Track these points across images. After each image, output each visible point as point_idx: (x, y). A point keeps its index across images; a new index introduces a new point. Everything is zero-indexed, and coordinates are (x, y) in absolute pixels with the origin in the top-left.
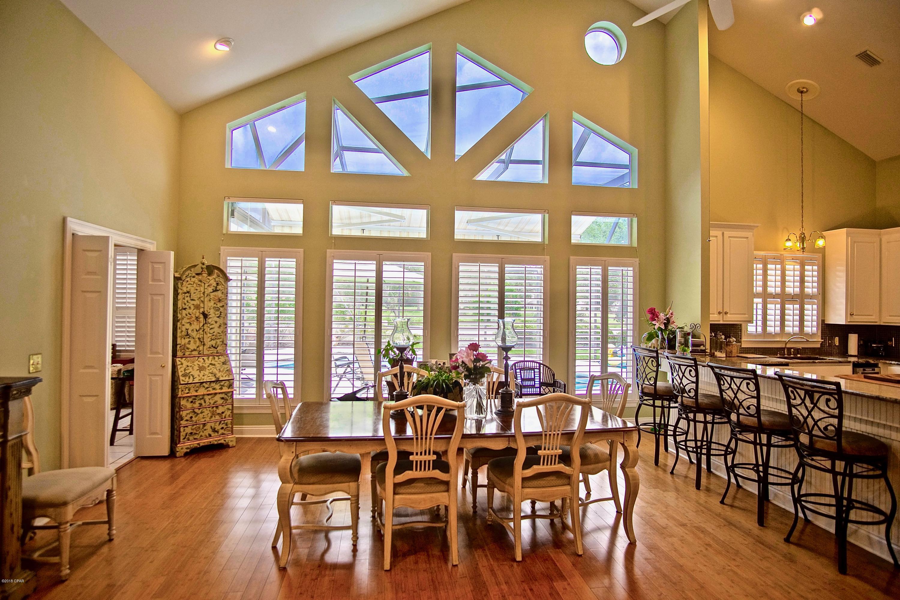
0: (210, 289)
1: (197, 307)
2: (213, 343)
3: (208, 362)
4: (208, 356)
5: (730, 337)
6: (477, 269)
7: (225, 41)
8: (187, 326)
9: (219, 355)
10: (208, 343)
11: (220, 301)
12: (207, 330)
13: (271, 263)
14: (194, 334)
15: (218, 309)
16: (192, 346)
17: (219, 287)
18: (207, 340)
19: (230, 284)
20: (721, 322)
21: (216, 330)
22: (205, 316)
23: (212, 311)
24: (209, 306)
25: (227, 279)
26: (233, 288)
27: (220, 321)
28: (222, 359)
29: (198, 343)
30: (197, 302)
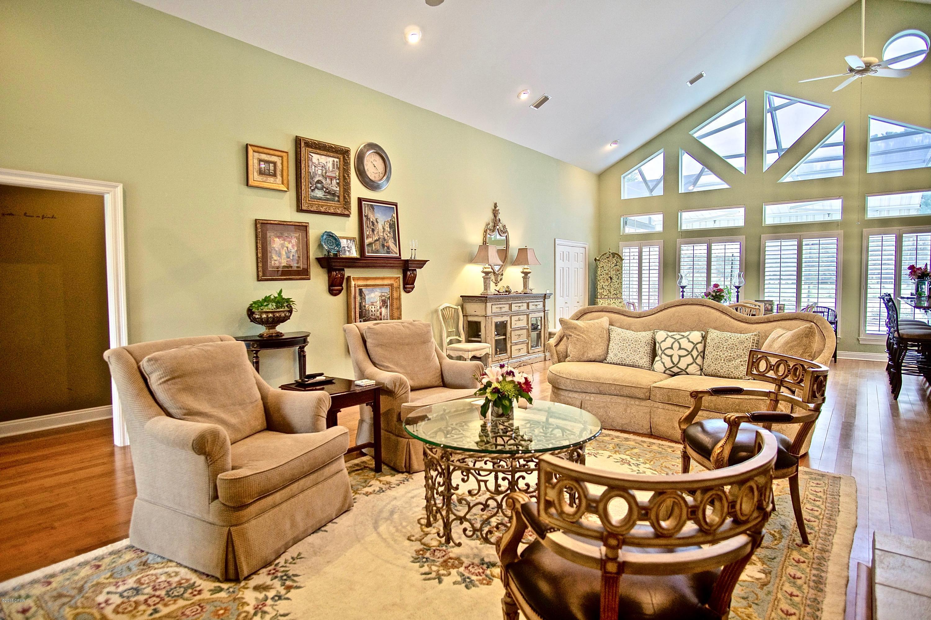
0: (613, 265)
1: (607, 274)
2: (615, 292)
3: (612, 302)
4: (613, 299)
6: (779, 244)
7: (615, 142)
8: (603, 283)
9: (618, 298)
10: (613, 292)
11: (618, 271)
12: (612, 285)
13: (646, 249)
14: (606, 287)
15: (617, 275)
16: (605, 293)
17: (618, 264)
18: (612, 291)
19: (623, 261)
21: (616, 286)
22: (611, 278)
23: (614, 276)
24: (612, 273)
25: (622, 260)
26: (625, 263)
27: (618, 281)
28: (619, 301)
29: (608, 292)
30: (607, 272)
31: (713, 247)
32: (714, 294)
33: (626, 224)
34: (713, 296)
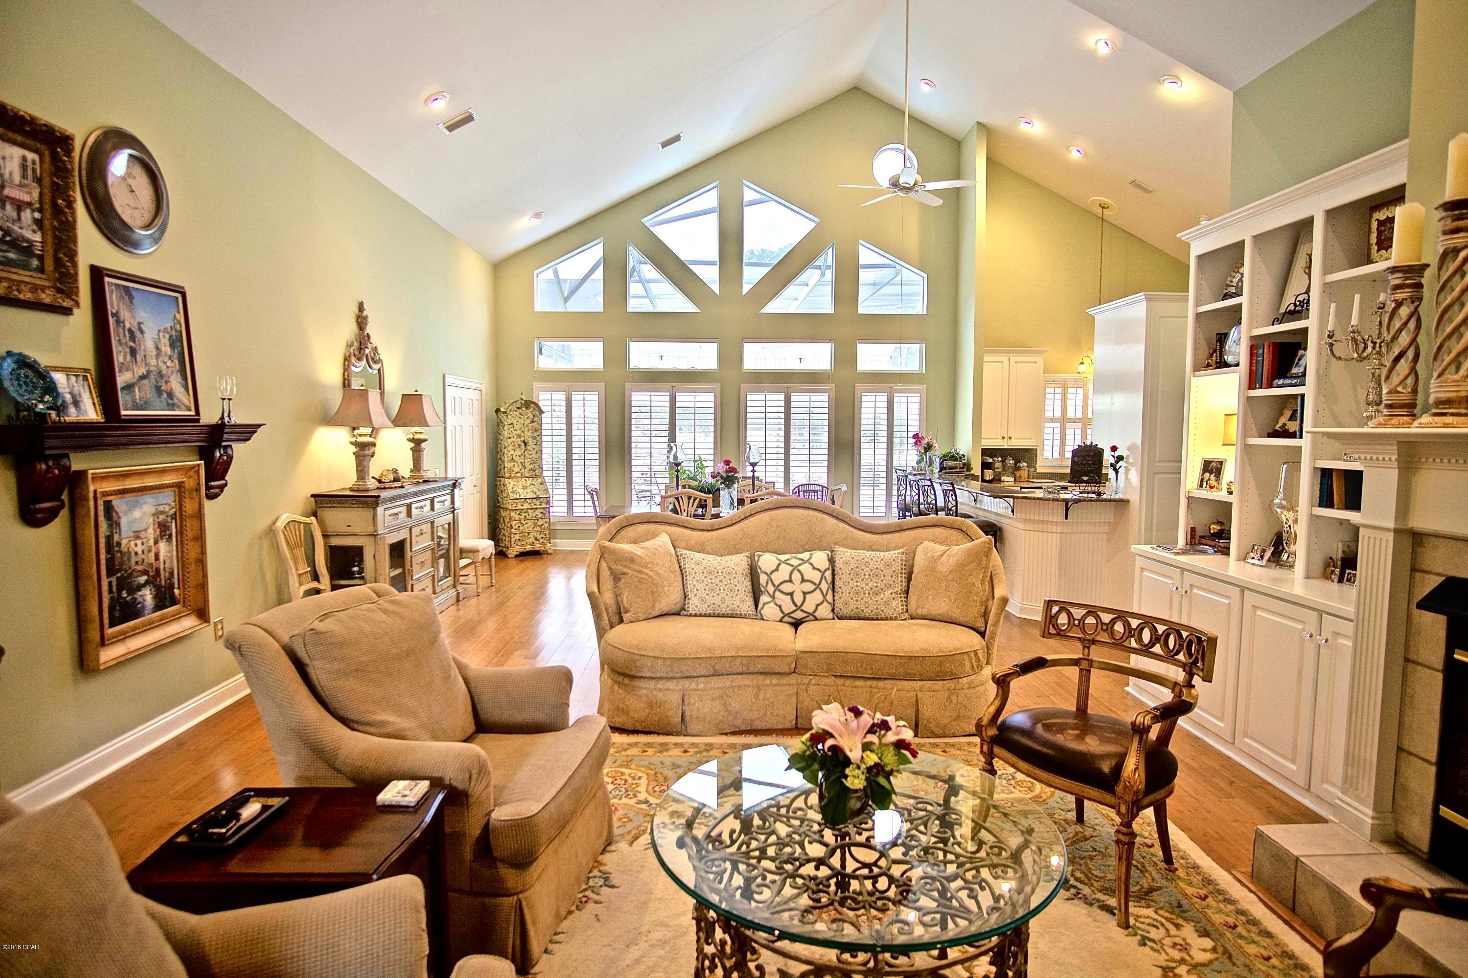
0: (528, 421)
1: (519, 436)
2: (532, 466)
3: (529, 483)
4: (529, 477)
5: (1020, 462)
6: (763, 398)
7: (537, 215)
8: (512, 452)
9: (537, 477)
10: (529, 467)
11: (536, 431)
12: (527, 455)
13: (576, 397)
14: (517, 459)
15: (535, 438)
16: (516, 469)
17: (535, 419)
18: (527, 464)
19: (543, 416)
20: (1006, 447)
21: (535, 456)
22: (525, 443)
23: (530, 440)
24: (528, 435)
25: (542, 412)
26: (546, 419)
27: (537, 448)
28: (540, 480)
29: (521, 467)
30: (518, 432)
31: (678, 399)
32: (724, 475)
33: (541, 352)
34: (722, 477)
